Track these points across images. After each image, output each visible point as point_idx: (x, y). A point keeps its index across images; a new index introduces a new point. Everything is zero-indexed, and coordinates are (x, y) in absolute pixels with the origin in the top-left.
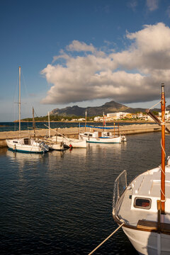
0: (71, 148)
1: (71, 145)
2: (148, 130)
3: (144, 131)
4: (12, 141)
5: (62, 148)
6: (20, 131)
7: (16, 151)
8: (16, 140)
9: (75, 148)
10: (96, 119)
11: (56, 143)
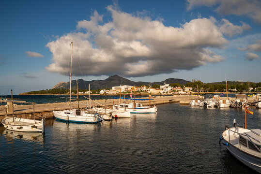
0: (116, 118)
1: (116, 116)
2: (164, 102)
3: (162, 102)
4: (64, 112)
5: (111, 118)
6: (70, 103)
7: (68, 122)
8: (68, 111)
9: (120, 118)
10: (102, 92)
11: (105, 114)
